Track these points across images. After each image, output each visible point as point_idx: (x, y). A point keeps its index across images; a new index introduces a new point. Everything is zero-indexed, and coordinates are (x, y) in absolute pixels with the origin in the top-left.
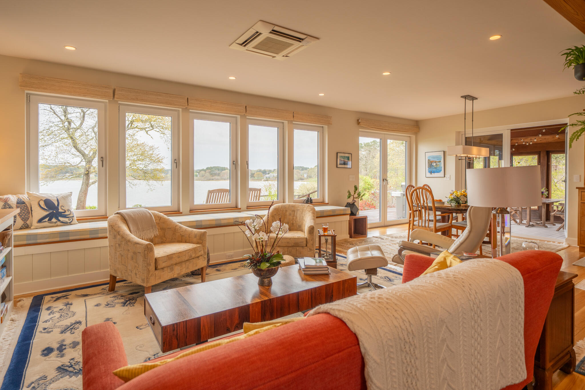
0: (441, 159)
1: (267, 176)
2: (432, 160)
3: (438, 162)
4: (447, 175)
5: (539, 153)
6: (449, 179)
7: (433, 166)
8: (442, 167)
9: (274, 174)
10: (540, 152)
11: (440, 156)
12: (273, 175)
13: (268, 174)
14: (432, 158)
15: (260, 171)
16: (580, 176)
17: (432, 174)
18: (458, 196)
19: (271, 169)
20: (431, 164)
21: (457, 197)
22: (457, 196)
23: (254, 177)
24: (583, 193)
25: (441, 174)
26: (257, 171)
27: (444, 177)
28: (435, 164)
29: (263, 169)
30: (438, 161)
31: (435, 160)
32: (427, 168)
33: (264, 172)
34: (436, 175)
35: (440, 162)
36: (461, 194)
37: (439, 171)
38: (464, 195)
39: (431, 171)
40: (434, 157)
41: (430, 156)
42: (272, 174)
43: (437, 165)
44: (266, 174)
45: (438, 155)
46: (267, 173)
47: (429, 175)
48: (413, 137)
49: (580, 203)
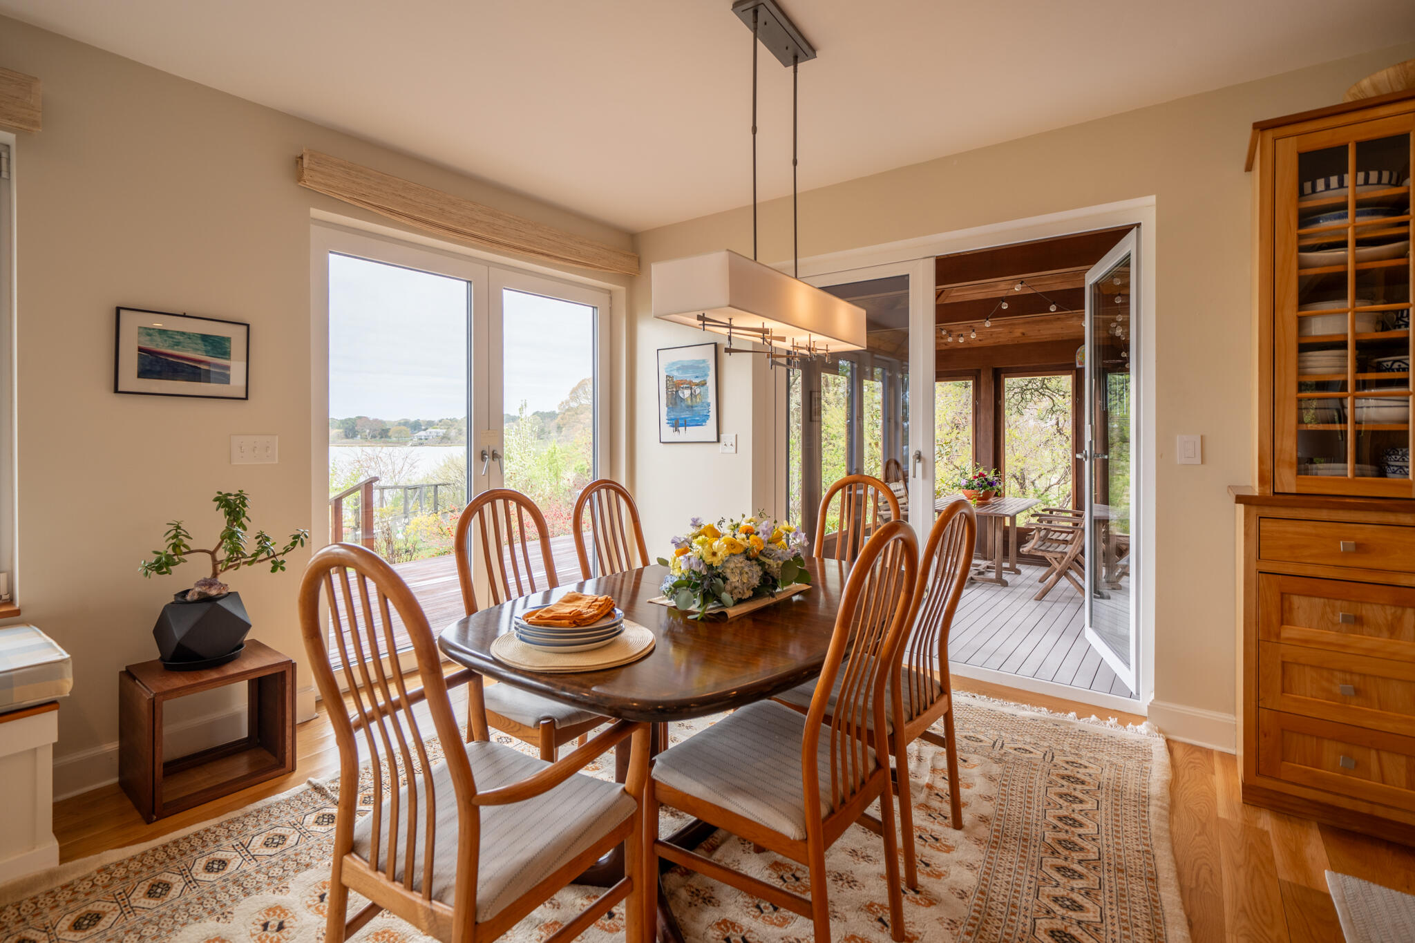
0: (706, 375)
1: (422, 434)
2: (678, 376)
3: (697, 385)
4: (727, 436)
5: (976, 376)
6: (734, 450)
7: (682, 400)
8: (709, 405)
9: (438, 430)
10: (979, 371)
11: (704, 361)
12: (437, 433)
13: (425, 430)
14: (678, 369)
15: (406, 423)
16: (1202, 437)
17: (680, 428)
18: (716, 562)
19: (433, 420)
20: (677, 391)
21: (710, 567)
22: (709, 560)
23: (390, 437)
24: (1264, 523)
25: (708, 431)
26: (400, 424)
27: (718, 441)
28: (687, 393)
29: (413, 419)
30: (697, 381)
31: (689, 376)
32: (664, 409)
33: (416, 426)
34: (691, 433)
35: (703, 384)
36: (732, 545)
37: (700, 422)
38: (746, 551)
39: (677, 420)
40: (684, 368)
41: (674, 364)
42: (434, 430)
43: (696, 396)
44: (420, 430)
45: (697, 358)
46: (423, 428)
47: (669, 433)
48: (620, 290)
49: (1254, 575)
